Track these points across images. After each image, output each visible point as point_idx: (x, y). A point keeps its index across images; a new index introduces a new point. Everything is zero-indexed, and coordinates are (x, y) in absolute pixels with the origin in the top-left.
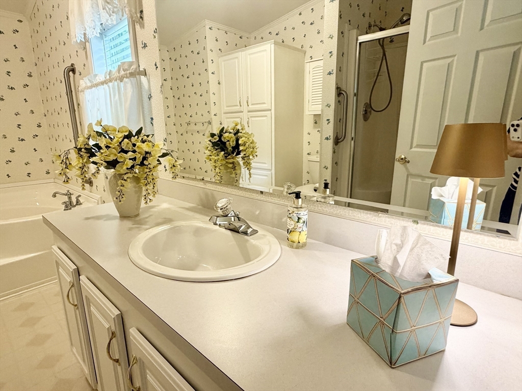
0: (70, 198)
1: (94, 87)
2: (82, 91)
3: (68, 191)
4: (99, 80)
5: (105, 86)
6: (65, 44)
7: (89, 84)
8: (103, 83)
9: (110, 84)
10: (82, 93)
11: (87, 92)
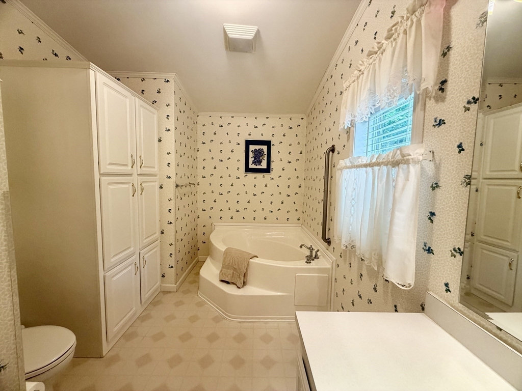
0: (311, 252)
1: (355, 168)
2: (341, 169)
3: (311, 246)
4: (360, 163)
5: (369, 169)
6: (330, 130)
7: (349, 164)
8: (366, 166)
9: (376, 168)
10: (339, 171)
11: (345, 171)
